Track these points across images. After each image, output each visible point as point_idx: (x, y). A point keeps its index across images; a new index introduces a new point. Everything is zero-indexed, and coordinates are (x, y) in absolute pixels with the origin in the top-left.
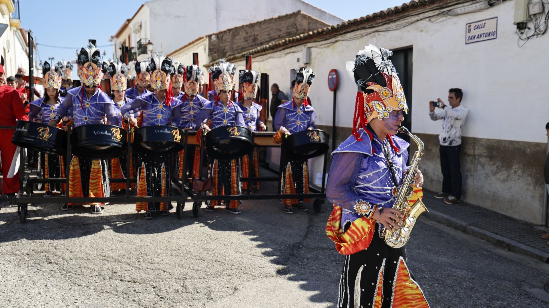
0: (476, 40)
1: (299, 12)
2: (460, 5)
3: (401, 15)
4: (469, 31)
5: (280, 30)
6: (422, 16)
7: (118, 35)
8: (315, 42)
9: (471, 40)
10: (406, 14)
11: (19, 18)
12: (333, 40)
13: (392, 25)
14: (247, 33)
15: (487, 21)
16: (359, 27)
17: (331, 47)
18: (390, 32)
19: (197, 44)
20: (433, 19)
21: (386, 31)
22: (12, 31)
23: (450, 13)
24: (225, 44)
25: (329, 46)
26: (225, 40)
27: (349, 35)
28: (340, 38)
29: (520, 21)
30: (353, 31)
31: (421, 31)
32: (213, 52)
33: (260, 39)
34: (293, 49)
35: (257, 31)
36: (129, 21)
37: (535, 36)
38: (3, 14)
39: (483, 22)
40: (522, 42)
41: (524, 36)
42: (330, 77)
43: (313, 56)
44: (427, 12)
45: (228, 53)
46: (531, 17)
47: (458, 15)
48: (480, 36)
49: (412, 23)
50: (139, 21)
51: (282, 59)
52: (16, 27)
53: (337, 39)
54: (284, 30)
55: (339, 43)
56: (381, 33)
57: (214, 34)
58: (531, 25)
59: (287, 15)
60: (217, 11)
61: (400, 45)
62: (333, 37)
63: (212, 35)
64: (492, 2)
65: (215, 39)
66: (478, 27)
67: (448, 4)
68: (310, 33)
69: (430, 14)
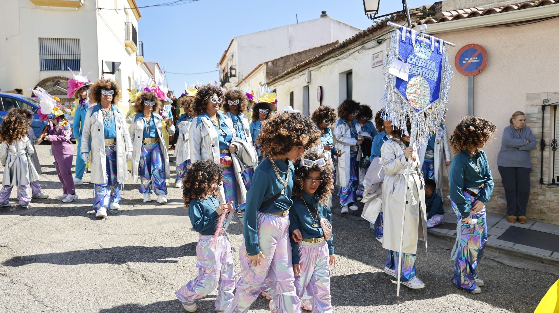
0: (376, 65)
1: (337, 41)
2: (370, 43)
3: (346, 49)
4: (373, 59)
6: (355, 49)
7: (221, 62)
8: (313, 66)
9: (375, 65)
10: (348, 48)
11: (143, 55)
12: (320, 66)
13: (344, 55)
15: (380, 54)
16: (330, 56)
17: (320, 70)
18: (344, 60)
19: (260, 69)
20: (360, 51)
21: (342, 59)
22: (139, 64)
23: (364, 48)
24: (278, 69)
25: (318, 70)
26: (279, 66)
28: (323, 64)
30: (328, 59)
31: (355, 59)
32: (269, 75)
36: (226, 52)
38: (129, 54)
39: (378, 54)
42: (318, 92)
43: (312, 77)
44: (357, 47)
47: (368, 49)
48: (377, 63)
49: (351, 54)
50: (232, 52)
51: (299, 79)
52: (141, 61)
55: (323, 67)
56: (340, 61)
57: (270, 61)
59: (327, 45)
60: (290, 42)
61: (348, 69)
62: (320, 63)
63: (268, 62)
64: (380, 41)
65: (271, 65)
66: (376, 57)
67: (364, 41)
68: (307, 61)
69: (359, 48)
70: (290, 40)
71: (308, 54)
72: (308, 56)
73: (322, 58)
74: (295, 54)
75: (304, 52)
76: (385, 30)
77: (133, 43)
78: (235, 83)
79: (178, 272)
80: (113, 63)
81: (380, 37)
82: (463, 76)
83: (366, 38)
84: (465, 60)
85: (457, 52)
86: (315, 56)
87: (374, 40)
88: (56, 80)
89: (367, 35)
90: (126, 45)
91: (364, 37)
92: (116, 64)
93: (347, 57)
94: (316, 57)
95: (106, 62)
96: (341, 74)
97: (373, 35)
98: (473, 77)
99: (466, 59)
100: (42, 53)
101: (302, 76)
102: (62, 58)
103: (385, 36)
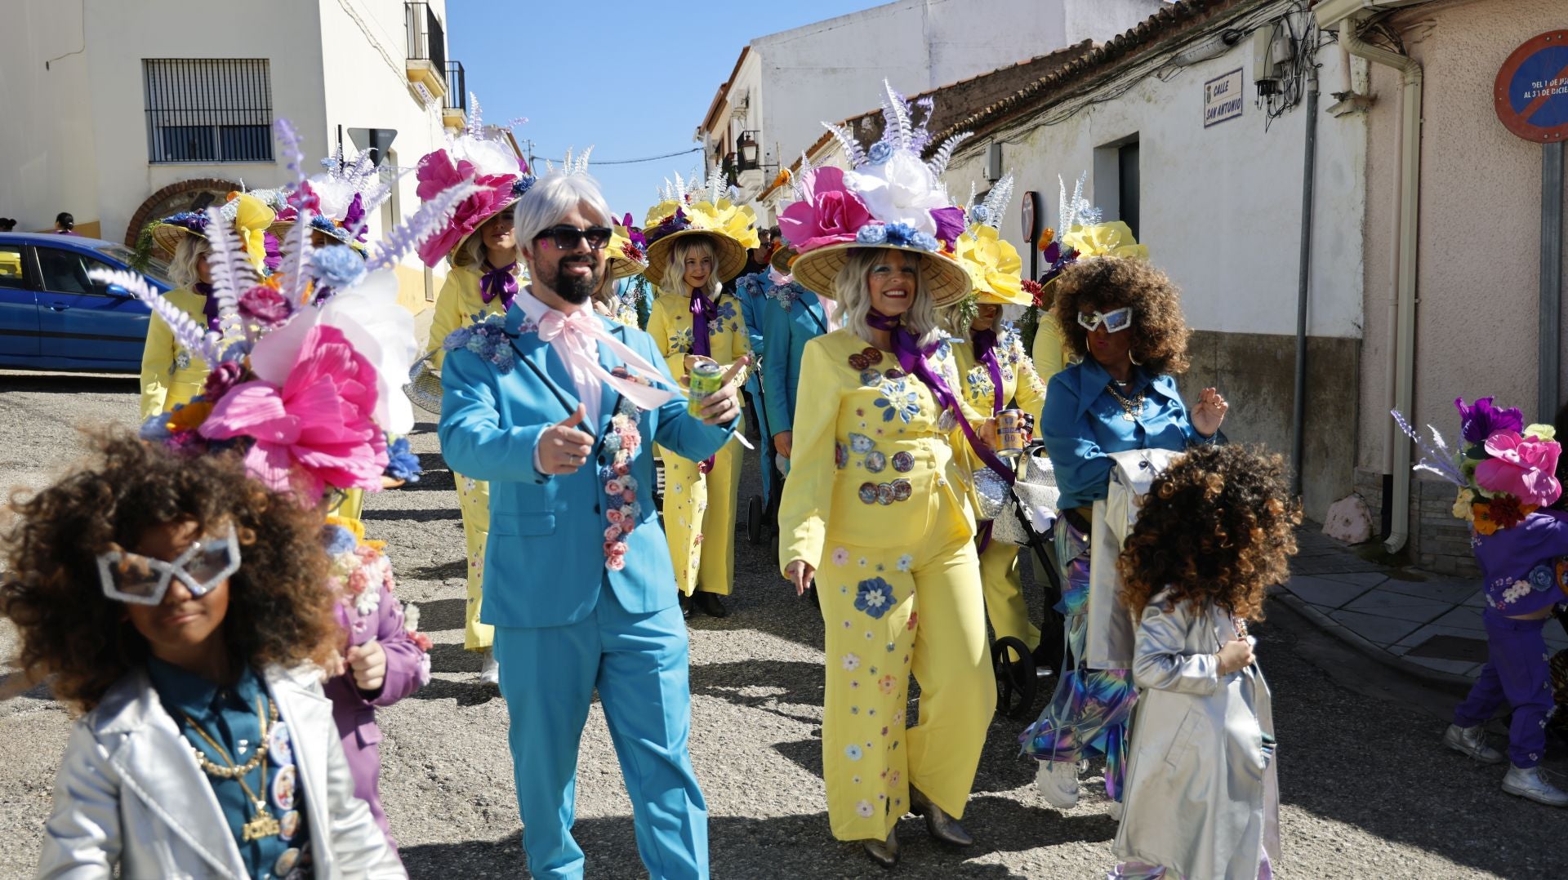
0: (1217, 118)
2: (1198, 42)
3: (1117, 66)
4: (1209, 99)
6: (1148, 67)
7: (710, 123)
8: (1008, 128)
9: (1213, 118)
10: (1125, 62)
11: (463, 106)
12: (1030, 124)
13: (1111, 87)
15: (1230, 78)
16: (1063, 93)
17: (1029, 140)
18: (1110, 103)
20: (1163, 74)
21: (1106, 99)
23: (1177, 60)
25: (1026, 138)
27: (1053, 112)
28: (1040, 120)
29: (1260, 77)
30: (1056, 102)
31: (1149, 100)
36: (726, 87)
37: (1286, 111)
39: (1226, 79)
40: (1270, 121)
41: (1272, 109)
42: (1025, 210)
43: (1004, 160)
44: (1154, 57)
46: (1278, 70)
47: (1193, 64)
48: (1221, 110)
49: (1135, 82)
50: (744, 87)
51: (964, 170)
53: (1036, 122)
55: (1041, 129)
56: (1095, 106)
57: (867, 115)
58: (1280, 85)
59: (1054, 54)
60: (932, 47)
61: (1122, 131)
62: (1031, 116)
63: (861, 118)
64: (1232, 36)
65: (869, 127)
66: (1219, 91)
67: (1179, 38)
68: (989, 110)
69: (1159, 61)
70: (931, 45)
71: (992, 88)
72: (991, 95)
73: (1039, 100)
74: (950, 88)
75: (978, 82)
77: (433, 68)
78: (756, 189)
79: (587, 790)
80: (373, 133)
81: (1232, 22)
82: (1524, 144)
83: (1186, 27)
84: (1531, 89)
85: (1503, 59)
86: (1016, 93)
87: (1211, 32)
88: (199, 191)
89: (1190, 18)
90: (411, 76)
91: (1178, 26)
92: (381, 135)
93: (1120, 94)
94: (1018, 97)
95: (349, 131)
96: (1101, 149)
97: (1208, 16)
98: (1558, 146)
99: (1537, 85)
100: (153, 107)
101: (973, 161)
102: (217, 120)
103: (1249, 17)
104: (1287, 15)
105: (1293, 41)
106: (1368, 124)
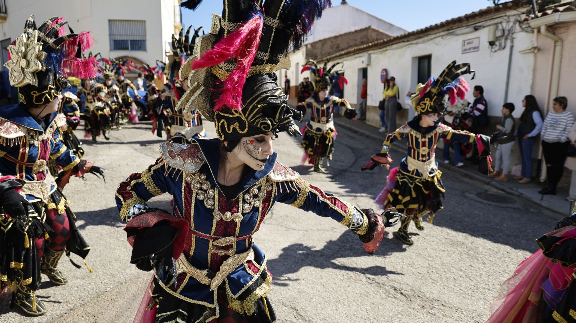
0: (468, 51)
1: (370, 27)
2: (459, 29)
3: (425, 34)
4: (464, 45)
5: (356, 40)
6: (438, 35)
8: (374, 50)
9: (466, 51)
10: (428, 33)
12: (384, 49)
13: (420, 40)
14: (332, 42)
15: (474, 40)
17: (384, 53)
20: (444, 37)
21: (417, 43)
23: (453, 34)
24: (317, 51)
25: (382, 53)
26: (317, 48)
27: (394, 46)
28: (389, 48)
29: (491, 40)
30: (397, 43)
31: (437, 44)
32: (309, 56)
33: (342, 46)
34: (360, 55)
35: (339, 41)
37: (499, 50)
39: (472, 40)
40: (492, 54)
41: (493, 50)
42: (382, 74)
43: (372, 60)
44: (441, 32)
45: (319, 57)
46: (498, 38)
47: (457, 35)
48: (470, 49)
49: (432, 39)
51: (353, 61)
54: (359, 40)
55: (388, 51)
56: (414, 45)
57: (309, 44)
58: (497, 43)
61: (425, 53)
64: (477, 28)
65: (310, 47)
66: (469, 43)
67: (453, 27)
68: (370, 44)
69: (443, 33)
73: (391, 42)
74: (332, 37)
75: (340, 36)
76: (487, 16)
77: (181, 25)
81: (476, 24)
83: (457, 24)
87: (466, 26)
88: (125, 60)
89: (461, 21)
90: (175, 27)
91: (455, 23)
93: (424, 42)
94: (383, 42)
96: (414, 58)
97: (470, 21)
100: (111, 34)
101: (360, 58)
102: (130, 38)
103: (483, 22)
104: (501, 23)
105: (504, 31)
106: (535, 57)
